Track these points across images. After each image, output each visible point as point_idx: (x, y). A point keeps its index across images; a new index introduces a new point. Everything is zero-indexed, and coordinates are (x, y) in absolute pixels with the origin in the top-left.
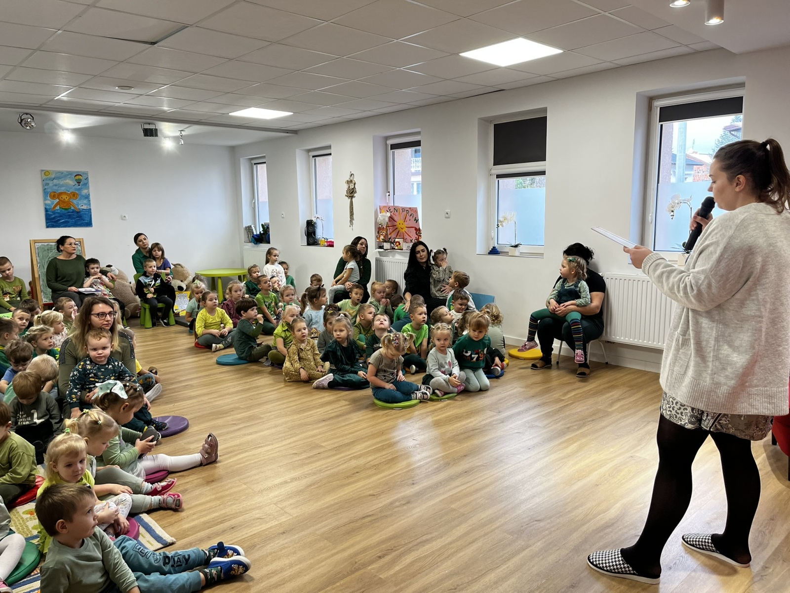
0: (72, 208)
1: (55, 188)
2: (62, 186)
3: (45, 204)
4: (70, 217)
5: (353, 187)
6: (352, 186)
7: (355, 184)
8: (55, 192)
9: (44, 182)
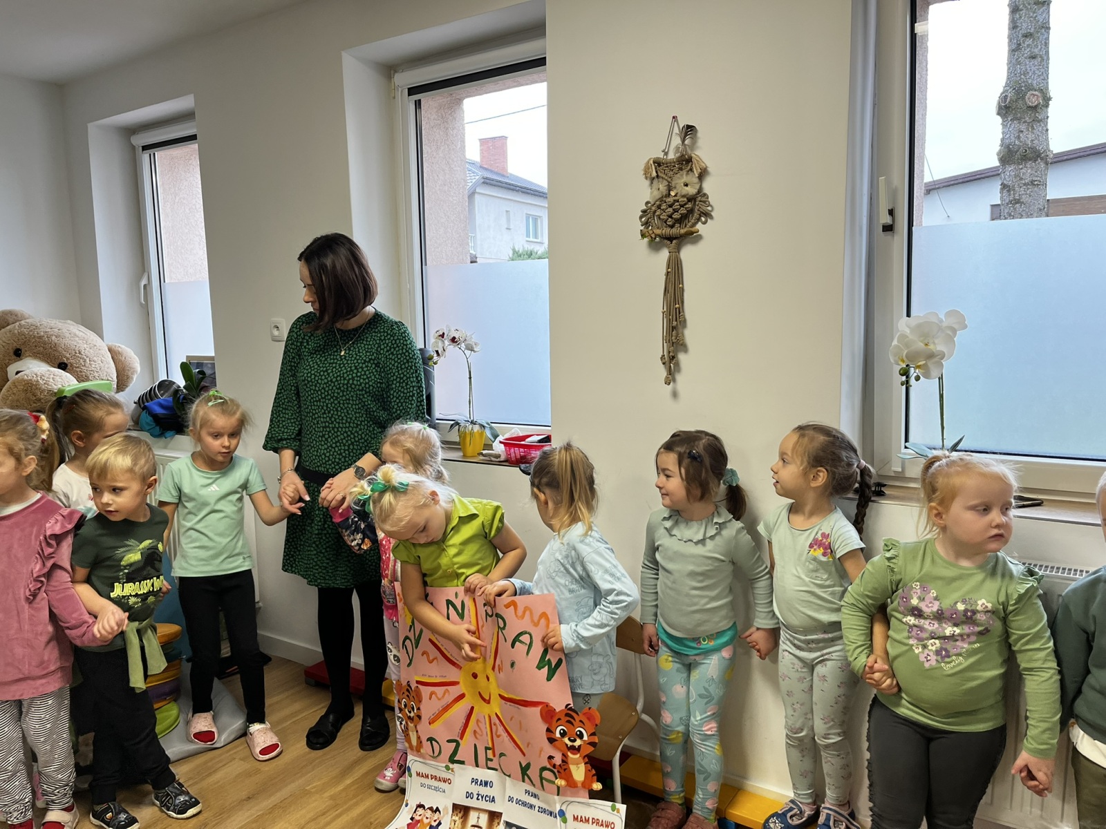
5: (691, 190)
6: (684, 185)
7: (703, 174)
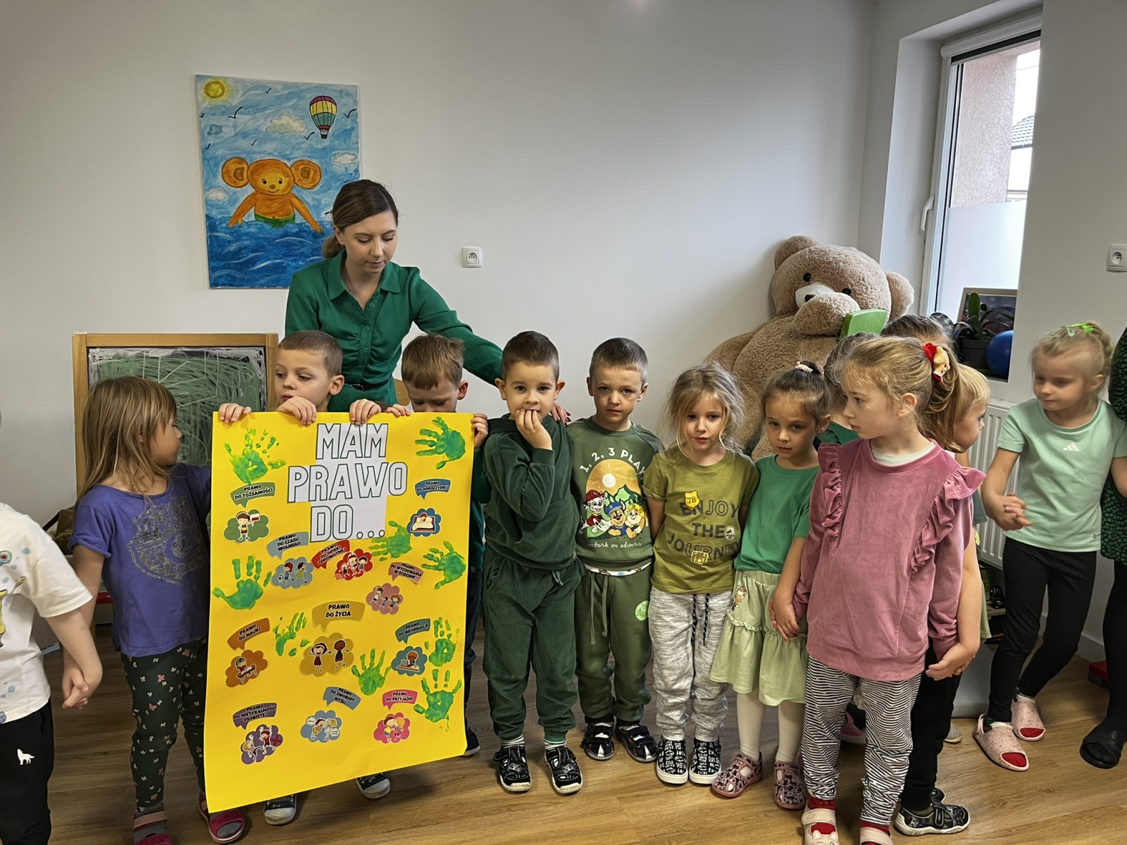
0: (299, 219)
1: (244, 144)
2: (266, 138)
3: (208, 203)
4: (289, 250)
8: (242, 160)
9: (204, 121)
